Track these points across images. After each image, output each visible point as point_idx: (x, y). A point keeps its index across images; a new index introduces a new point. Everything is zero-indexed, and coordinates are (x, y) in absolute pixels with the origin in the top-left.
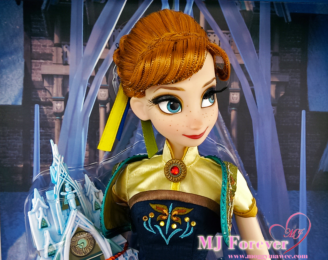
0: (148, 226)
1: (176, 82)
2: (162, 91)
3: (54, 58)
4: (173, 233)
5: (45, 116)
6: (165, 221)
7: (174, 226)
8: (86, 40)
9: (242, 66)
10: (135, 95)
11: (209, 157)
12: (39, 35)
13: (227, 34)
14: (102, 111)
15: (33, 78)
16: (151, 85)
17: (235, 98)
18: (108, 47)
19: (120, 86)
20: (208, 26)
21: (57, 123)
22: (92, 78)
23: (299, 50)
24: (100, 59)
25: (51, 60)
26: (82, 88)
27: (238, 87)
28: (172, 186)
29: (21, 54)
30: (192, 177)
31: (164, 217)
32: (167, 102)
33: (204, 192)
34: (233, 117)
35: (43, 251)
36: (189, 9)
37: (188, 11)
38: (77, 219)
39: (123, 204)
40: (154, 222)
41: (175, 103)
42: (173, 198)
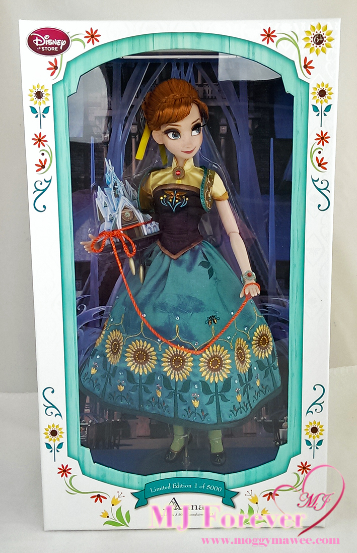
0: (163, 202)
1: (176, 122)
2: (169, 127)
4: (177, 205)
5: (97, 144)
6: (173, 199)
7: (177, 201)
8: (122, 93)
9: (228, 107)
10: (155, 129)
11: (200, 167)
13: (217, 85)
14: (133, 140)
15: (89, 119)
16: (162, 124)
17: (223, 129)
18: (136, 97)
20: (203, 81)
21: (105, 149)
22: (127, 118)
24: (132, 105)
26: (120, 125)
27: (225, 123)
28: (177, 182)
30: (188, 177)
31: (172, 197)
32: (172, 133)
33: (194, 184)
34: (222, 144)
35: (106, 218)
36: (190, 69)
37: (190, 71)
38: (124, 201)
39: (149, 197)
40: (166, 200)
41: (176, 133)
42: (176, 187)
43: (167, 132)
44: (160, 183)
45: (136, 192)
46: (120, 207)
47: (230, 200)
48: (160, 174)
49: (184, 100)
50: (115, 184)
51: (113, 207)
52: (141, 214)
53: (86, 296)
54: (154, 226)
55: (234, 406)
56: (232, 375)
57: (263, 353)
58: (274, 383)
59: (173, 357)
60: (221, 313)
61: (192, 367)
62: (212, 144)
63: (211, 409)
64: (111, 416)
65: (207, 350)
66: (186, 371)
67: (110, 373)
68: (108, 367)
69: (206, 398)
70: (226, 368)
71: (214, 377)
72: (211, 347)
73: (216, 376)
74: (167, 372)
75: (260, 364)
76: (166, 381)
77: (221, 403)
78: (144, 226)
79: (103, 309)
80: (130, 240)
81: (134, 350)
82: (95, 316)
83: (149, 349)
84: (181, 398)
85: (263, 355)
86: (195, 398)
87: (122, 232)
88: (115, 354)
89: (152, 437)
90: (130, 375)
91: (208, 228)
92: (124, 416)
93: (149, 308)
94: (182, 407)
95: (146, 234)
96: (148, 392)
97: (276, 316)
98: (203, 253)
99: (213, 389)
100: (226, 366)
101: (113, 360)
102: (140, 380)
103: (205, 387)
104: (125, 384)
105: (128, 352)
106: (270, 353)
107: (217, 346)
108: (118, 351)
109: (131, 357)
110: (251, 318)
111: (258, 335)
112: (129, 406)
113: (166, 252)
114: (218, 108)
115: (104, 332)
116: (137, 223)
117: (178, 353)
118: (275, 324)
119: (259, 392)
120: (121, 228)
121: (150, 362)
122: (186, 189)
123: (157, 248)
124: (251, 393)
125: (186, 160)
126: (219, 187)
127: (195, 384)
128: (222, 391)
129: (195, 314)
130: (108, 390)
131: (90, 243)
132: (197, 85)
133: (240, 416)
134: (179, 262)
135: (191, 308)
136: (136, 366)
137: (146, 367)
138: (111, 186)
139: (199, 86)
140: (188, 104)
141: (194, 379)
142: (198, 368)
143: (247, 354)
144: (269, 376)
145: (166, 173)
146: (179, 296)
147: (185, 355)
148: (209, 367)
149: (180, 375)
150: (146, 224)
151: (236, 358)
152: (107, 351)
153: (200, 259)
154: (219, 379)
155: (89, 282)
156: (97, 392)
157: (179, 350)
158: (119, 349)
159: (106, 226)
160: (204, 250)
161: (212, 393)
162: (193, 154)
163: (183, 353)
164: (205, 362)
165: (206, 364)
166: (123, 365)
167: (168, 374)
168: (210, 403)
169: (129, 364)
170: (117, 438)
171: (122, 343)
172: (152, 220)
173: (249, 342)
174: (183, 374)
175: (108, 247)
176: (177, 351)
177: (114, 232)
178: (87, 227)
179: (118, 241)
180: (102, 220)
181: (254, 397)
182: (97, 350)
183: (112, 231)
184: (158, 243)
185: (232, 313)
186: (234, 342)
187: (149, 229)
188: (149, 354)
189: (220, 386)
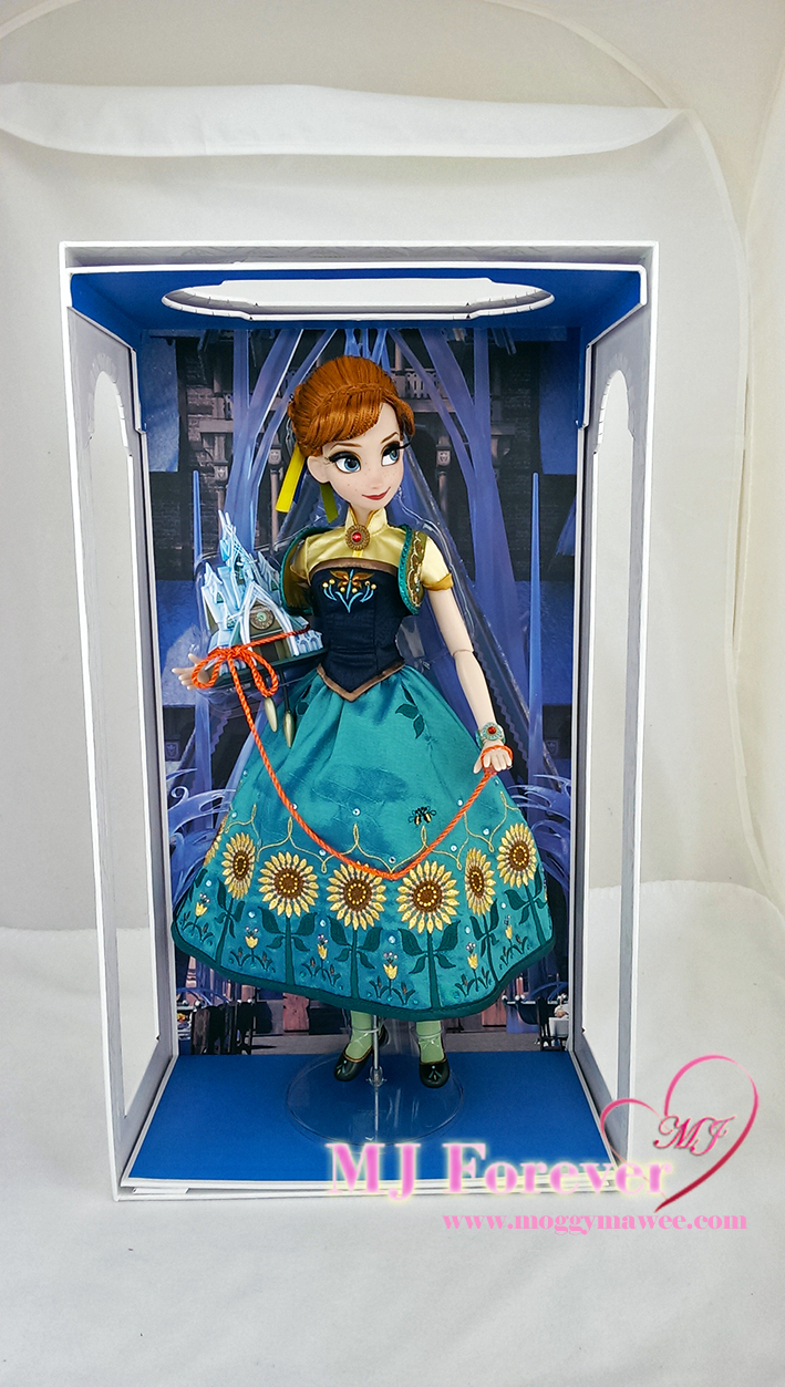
0: (328, 592)
1: (351, 437)
2: (339, 448)
3: (214, 411)
4: (354, 598)
5: (205, 485)
6: (346, 587)
7: (355, 590)
8: (252, 388)
9: (453, 415)
10: (312, 454)
11: (400, 527)
12: (197, 383)
13: (432, 373)
14: (274, 477)
15: (190, 438)
16: (327, 442)
17: (444, 458)
18: (280, 396)
19: (296, 445)
20: (406, 364)
21: (219, 494)
22: (261, 436)
23: (528, 391)
24: (270, 412)
25: (211, 414)
26: (248, 450)
27: (448, 444)
28: (355, 554)
29: (175, 408)
30: (376, 546)
31: (345, 583)
32: (344, 460)
33: (387, 558)
34: (441, 484)
35: (221, 623)
36: (381, 341)
37: (380, 345)
38: (255, 592)
39: (304, 585)
40: (335, 588)
41: (353, 461)
42: (354, 564)
43: (334, 459)
44: (323, 557)
45: (277, 575)
46: (247, 603)
47: (455, 589)
48: (323, 540)
49: (365, 397)
50: (238, 559)
51: (233, 603)
52: (287, 615)
53: (187, 771)
54: (313, 639)
55: (463, 977)
56: (459, 917)
57: (519, 877)
58: (540, 934)
59: (348, 885)
60: (439, 803)
61: (383, 903)
62: (422, 486)
63: (420, 982)
64: (236, 993)
65: (412, 872)
66: (372, 911)
67: (230, 912)
68: (228, 902)
69: (411, 963)
70: (447, 905)
71: (426, 921)
72: (419, 866)
73: (430, 920)
74: (337, 912)
75: (513, 897)
76: (337, 928)
77: (439, 971)
78: (292, 638)
79: (219, 796)
80: (266, 664)
81: (276, 872)
82: (205, 808)
83: (303, 870)
84: (364, 961)
85: (519, 882)
86: (390, 962)
87: (250, 649)
88: (240, 877)
89: (312, 1031)
90: (268, 918)
91: (414, 643)
92: (258, 993)
93: (303, 794)
94: (366, 978)
95: (297, 653)
96: (303, 948)
97: (544, 808)
98: (405, 690)
99: (422, 943)
100: (448, 901)
101: (237, 889)
102: (288, 927)
103: (409, 941)
104: (259, 934)
105: (265, 876)
106: (532, 877)
107: (431, 865)
108: (245, 873)
109: (270, 884)
110: (495, 812)
111: (510, 843)
112: (269, 975)
113: (335, 687)
114: (434, 418)
115: (219, 838)
116: (279, 633)
117: (358, 876)
118: (542, 823)
119: (510, 949)
120: (249, 642)
121: (306, 894)
122: (371, 567)
123: (317, 680)
124: (496, 952)
125: (372, 513)
126: (434, 565)
127: (391, 933)
128: (439, 950)
129: (391, 804)
130: (228, 946)
131: (192, 670)
132: (393, 372)
133: (475, 995)
134: (359, 706)
135: (382, 792)
136: (280, 901)
137: (298, 902)
138: (230, 563)
139: (397, 373)
140: (374, 403)
141: (387, 926)
142: (396, 905)
143: (487, 879)
144: (531, 919)
145: (334, 538)
146: (358, 770)
147: (372, 881)
148: (416, 904)
149: (362, 918)
150: (296, 635)
151: (467, 886)
152: (226, 872)
153: (399, 699)
154: (435, 927)
155: (193, 745)
156: (209, 949)
157: (358, 872)
158: (247, 869)
159: (222, 639)
160: (406, 683)
161: (421, 952)
162: (386, 501)
163: (367, 877)
164: (408, 895)
165: (411, 898)
166: (255, 899)
167: (339, 916)
168: (419, 968)
169: (266, 898)
170: (248, 1034)
171: (253, 860)
172: (308, 628)
173: (492, 857)
174: (367, 915)
175: (225, 677)
176: (355, 873)
177: (236, 651)
178: (188, 642)
179: (244, 666)
180: (214, 627)
181: (502, 958)
182: (205, 871)
183: (232, 648)
184: (321, 671)
185: (460, 803)
186: (463, 857)
187: (303, 644)
188: (304, 879)
189: (438, 937)
